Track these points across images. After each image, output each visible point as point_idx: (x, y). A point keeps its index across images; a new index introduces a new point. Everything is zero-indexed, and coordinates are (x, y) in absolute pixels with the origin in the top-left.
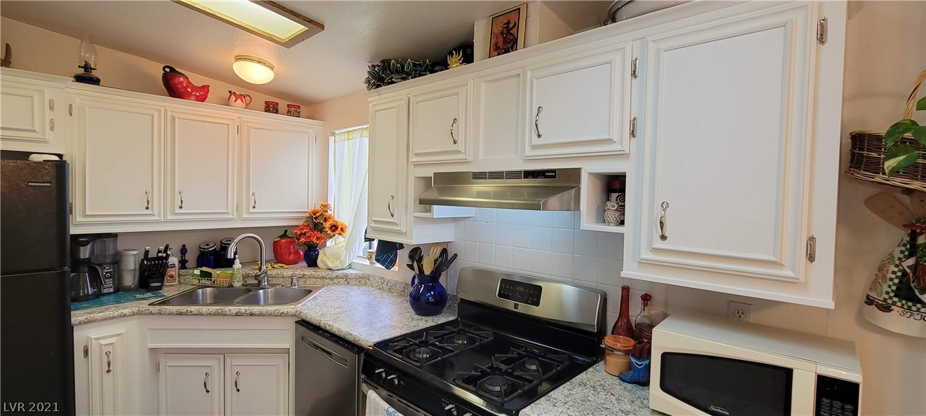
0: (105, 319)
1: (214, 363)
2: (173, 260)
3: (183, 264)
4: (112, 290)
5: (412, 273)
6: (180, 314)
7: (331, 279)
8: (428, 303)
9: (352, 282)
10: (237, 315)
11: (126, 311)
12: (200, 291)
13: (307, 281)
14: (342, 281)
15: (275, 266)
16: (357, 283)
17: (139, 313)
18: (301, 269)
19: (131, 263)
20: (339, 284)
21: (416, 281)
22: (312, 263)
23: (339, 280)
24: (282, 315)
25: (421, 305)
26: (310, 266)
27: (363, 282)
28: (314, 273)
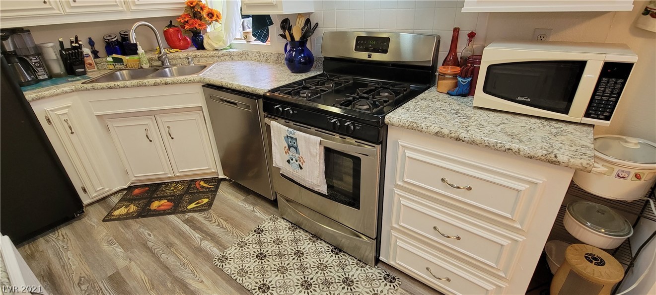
0: (52, 96)
1: (149, 122)
2: (86, 50)
3: (95, 54)
4: (46, 77)
5: (284, 41)
6: (110, 88)
7: (219, 57)
8: (300, 63)
9: (235, 58)
10: (155, 85)
11: (66, 89)
12: (118, 73)
13: (200, 60)
14: (227, 58)
15: (171, 51)
16: (240, 59)
17: (77, 90)
18: (192, 52)
19: (52, 54)
20: (225, 60)
21: (289, 48)
22: (200, 46)
23: (225, 57)
24: (190, 82)
25: (294, 65)
26: (198, 49)
27: (244, 57)
28: (204, 53)
